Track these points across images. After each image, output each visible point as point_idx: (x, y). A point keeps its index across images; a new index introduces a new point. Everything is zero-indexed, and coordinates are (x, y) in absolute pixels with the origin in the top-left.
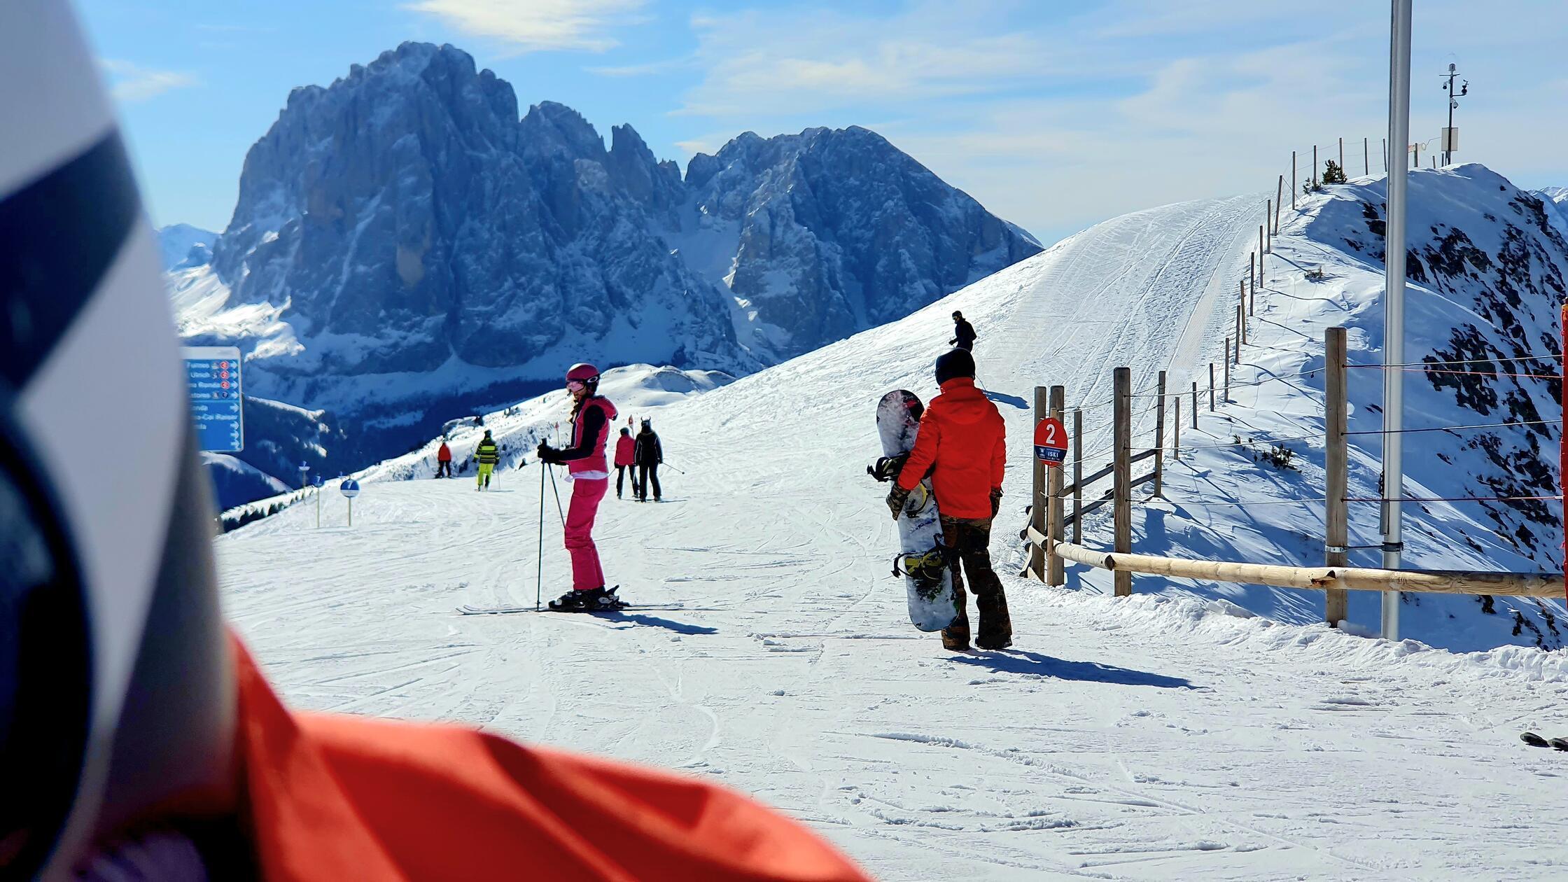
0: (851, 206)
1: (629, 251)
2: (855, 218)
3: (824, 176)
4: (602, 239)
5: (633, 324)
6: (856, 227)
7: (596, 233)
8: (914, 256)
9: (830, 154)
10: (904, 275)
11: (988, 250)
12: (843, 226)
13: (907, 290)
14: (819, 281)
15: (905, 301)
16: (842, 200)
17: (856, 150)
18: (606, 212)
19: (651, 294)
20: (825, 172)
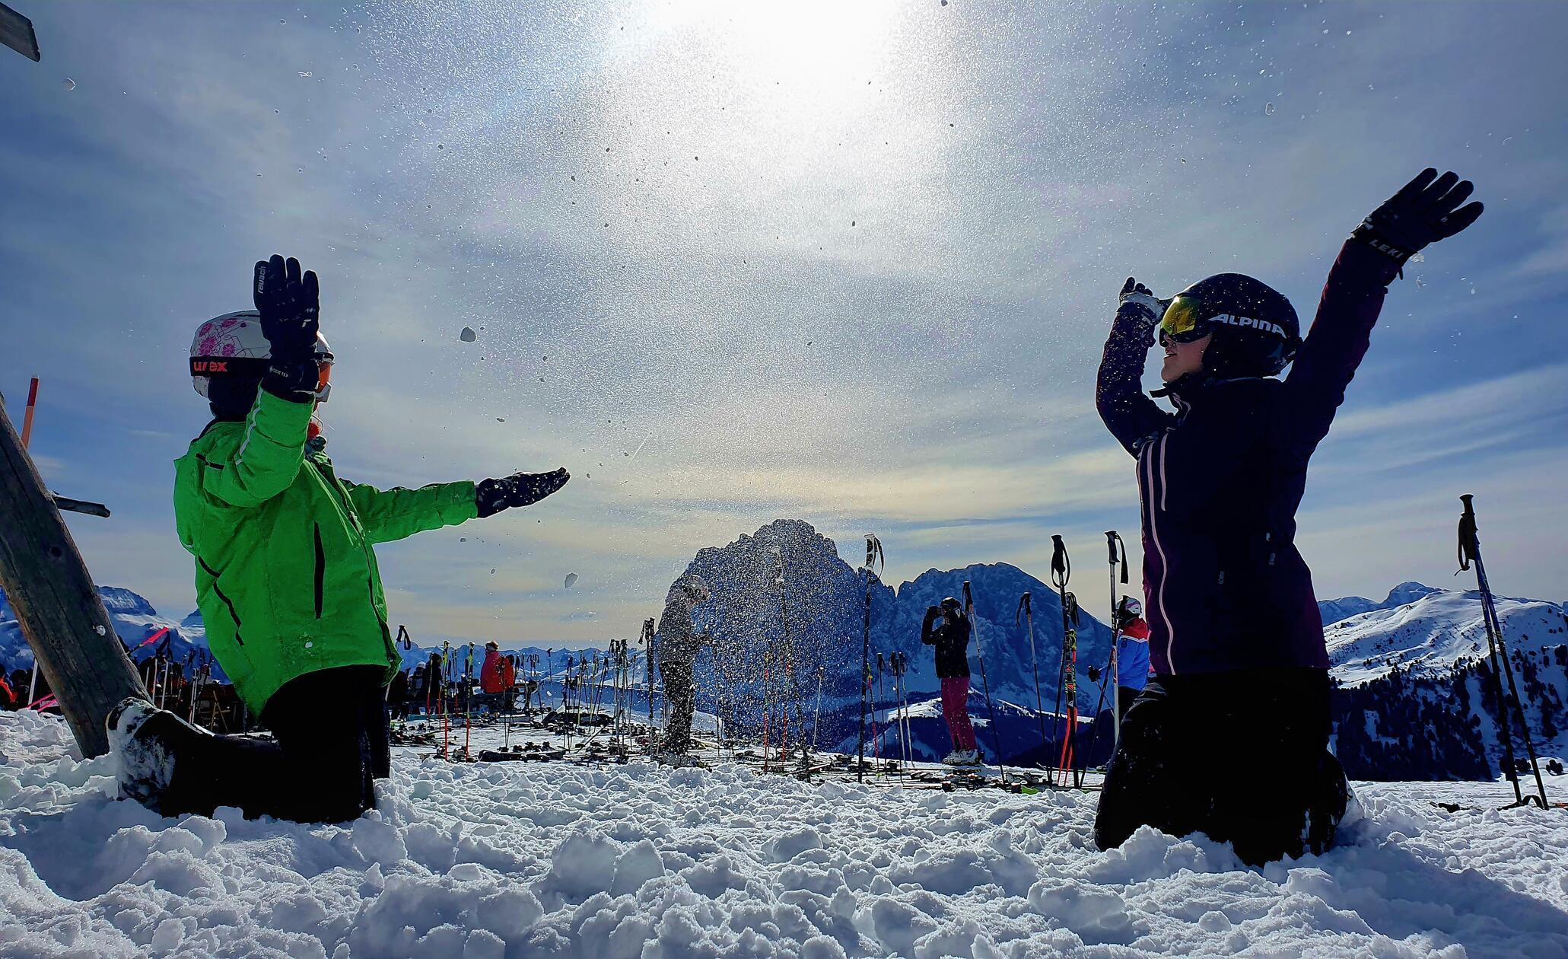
0: (1003, 606)
1: (906, 630)
2: (1006, 613)
3: (984, 590)
4: (891, 623)
5: (915, 671)
6: (1007, 618)
7: (888, 620)
8: (1045, 632)
9: (987, 578)
10: (1042, 644)
11: (1083, 629)
12: (999, 617)
13: (1045, 652)
14: (997, 648)
15: (1045, 658)
16: (996, 603)
17: (1002, 576)
18: (892, 608)
19: (921, 654)
20: (985, 588)
